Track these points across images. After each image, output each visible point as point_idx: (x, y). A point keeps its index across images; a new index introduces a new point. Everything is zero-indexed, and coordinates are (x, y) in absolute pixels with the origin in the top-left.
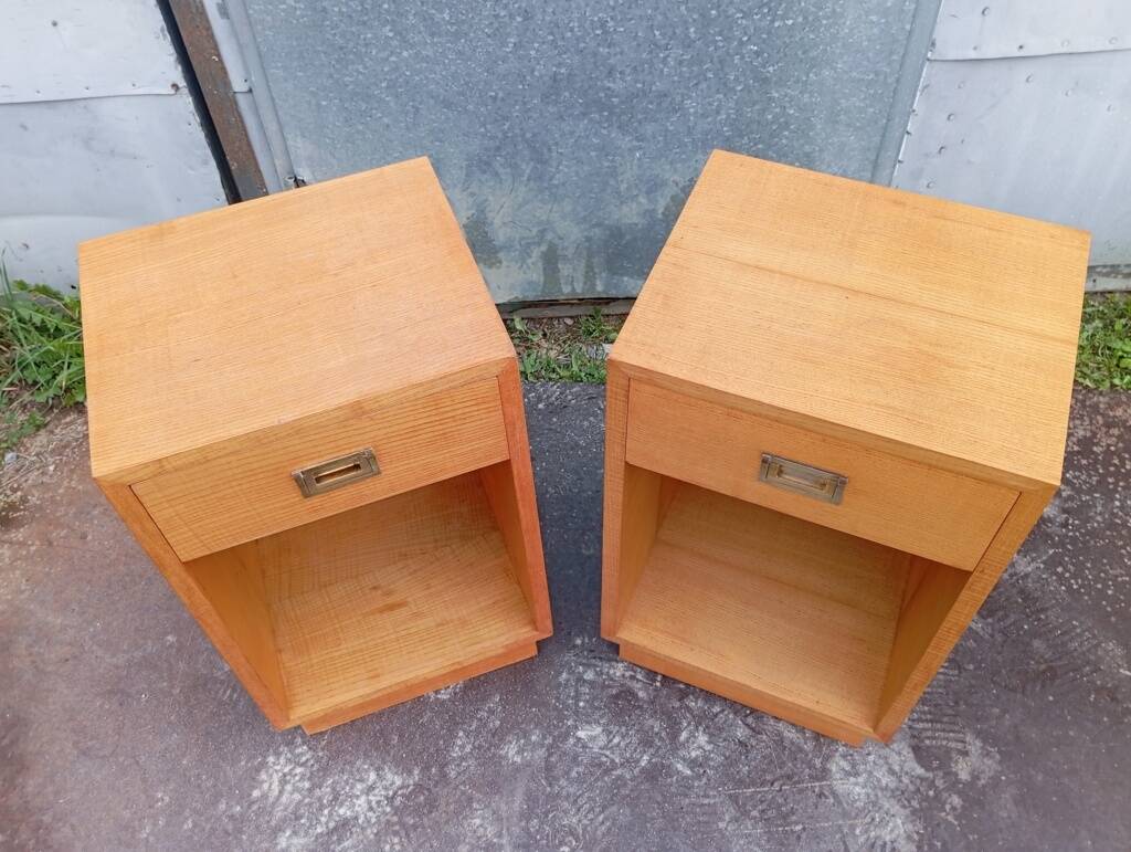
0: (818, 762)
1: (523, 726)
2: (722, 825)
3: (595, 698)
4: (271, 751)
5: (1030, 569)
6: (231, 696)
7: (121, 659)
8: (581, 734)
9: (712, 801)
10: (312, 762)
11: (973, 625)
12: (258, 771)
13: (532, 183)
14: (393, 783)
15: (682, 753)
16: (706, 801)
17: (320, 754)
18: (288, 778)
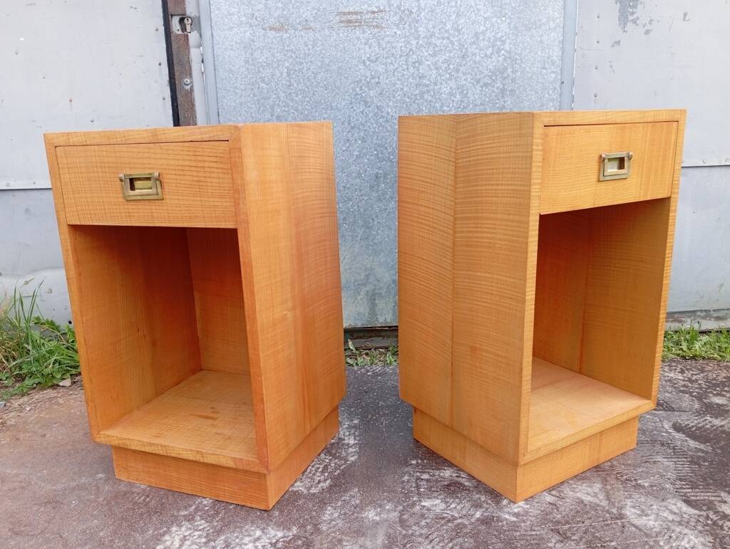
0: (615, 511)
1: (379, 502)
2: (550, 545)
3: (431, 487)
4: (175, 524)
5: (723, 423)
6: (144, 500)
7: (59, 487)
8: (423, 504)
9: (538, 533)
10: (208, 528)
11: (697, 446)
12: (163, 535)
13: (363, 243)
14: (276, 535)
15: (506, 510)
16: (534, 533)
17: (216, 524)
18: (188, 537)
